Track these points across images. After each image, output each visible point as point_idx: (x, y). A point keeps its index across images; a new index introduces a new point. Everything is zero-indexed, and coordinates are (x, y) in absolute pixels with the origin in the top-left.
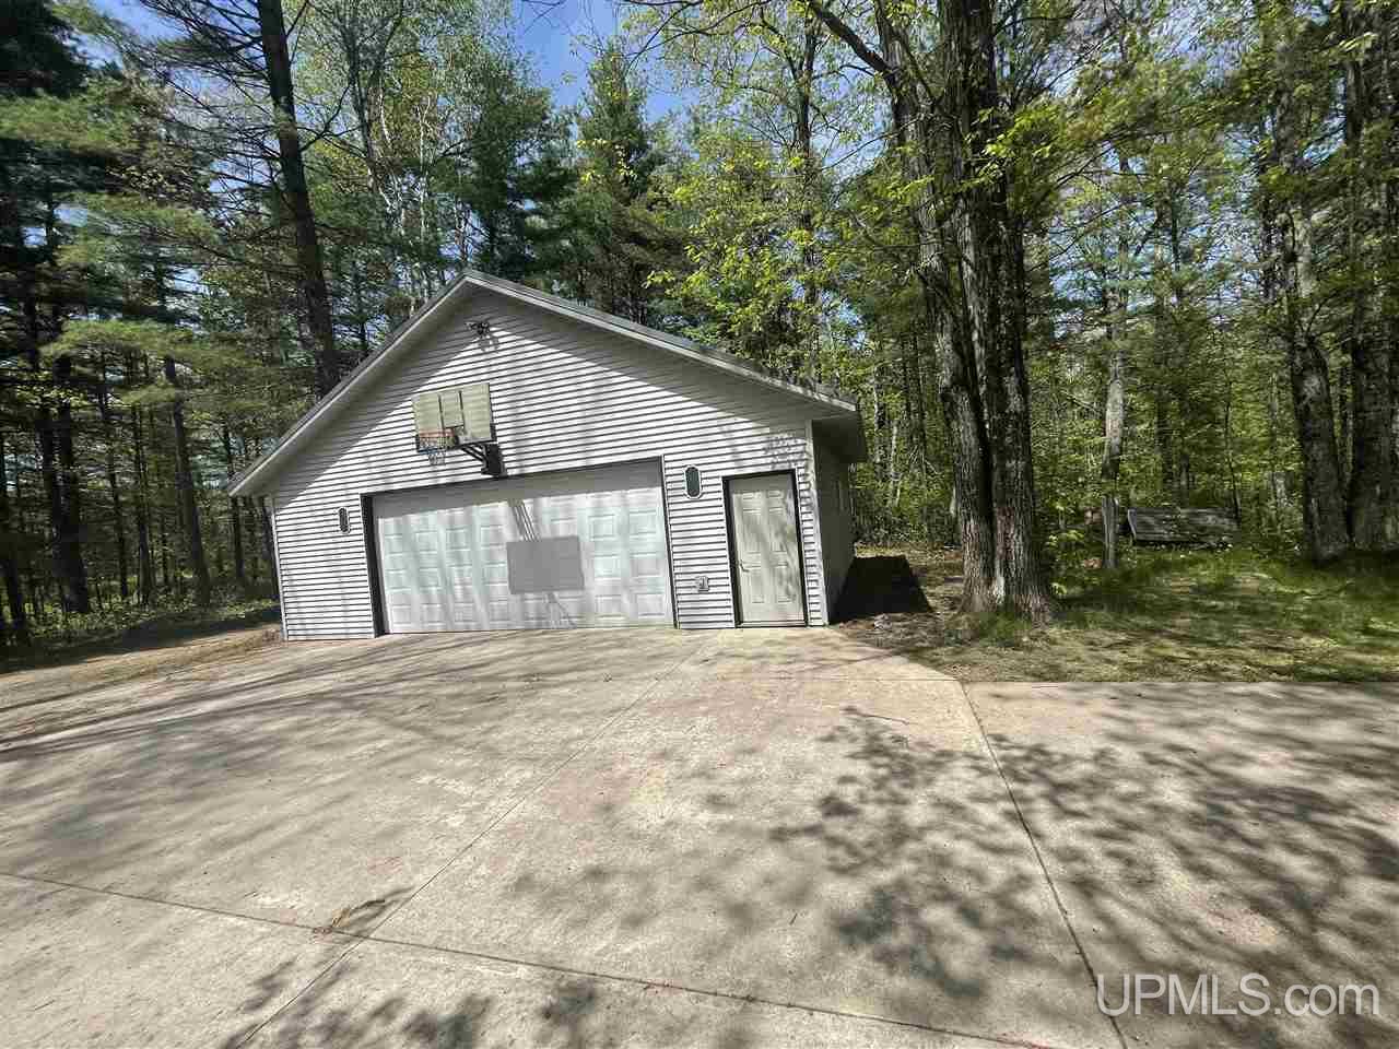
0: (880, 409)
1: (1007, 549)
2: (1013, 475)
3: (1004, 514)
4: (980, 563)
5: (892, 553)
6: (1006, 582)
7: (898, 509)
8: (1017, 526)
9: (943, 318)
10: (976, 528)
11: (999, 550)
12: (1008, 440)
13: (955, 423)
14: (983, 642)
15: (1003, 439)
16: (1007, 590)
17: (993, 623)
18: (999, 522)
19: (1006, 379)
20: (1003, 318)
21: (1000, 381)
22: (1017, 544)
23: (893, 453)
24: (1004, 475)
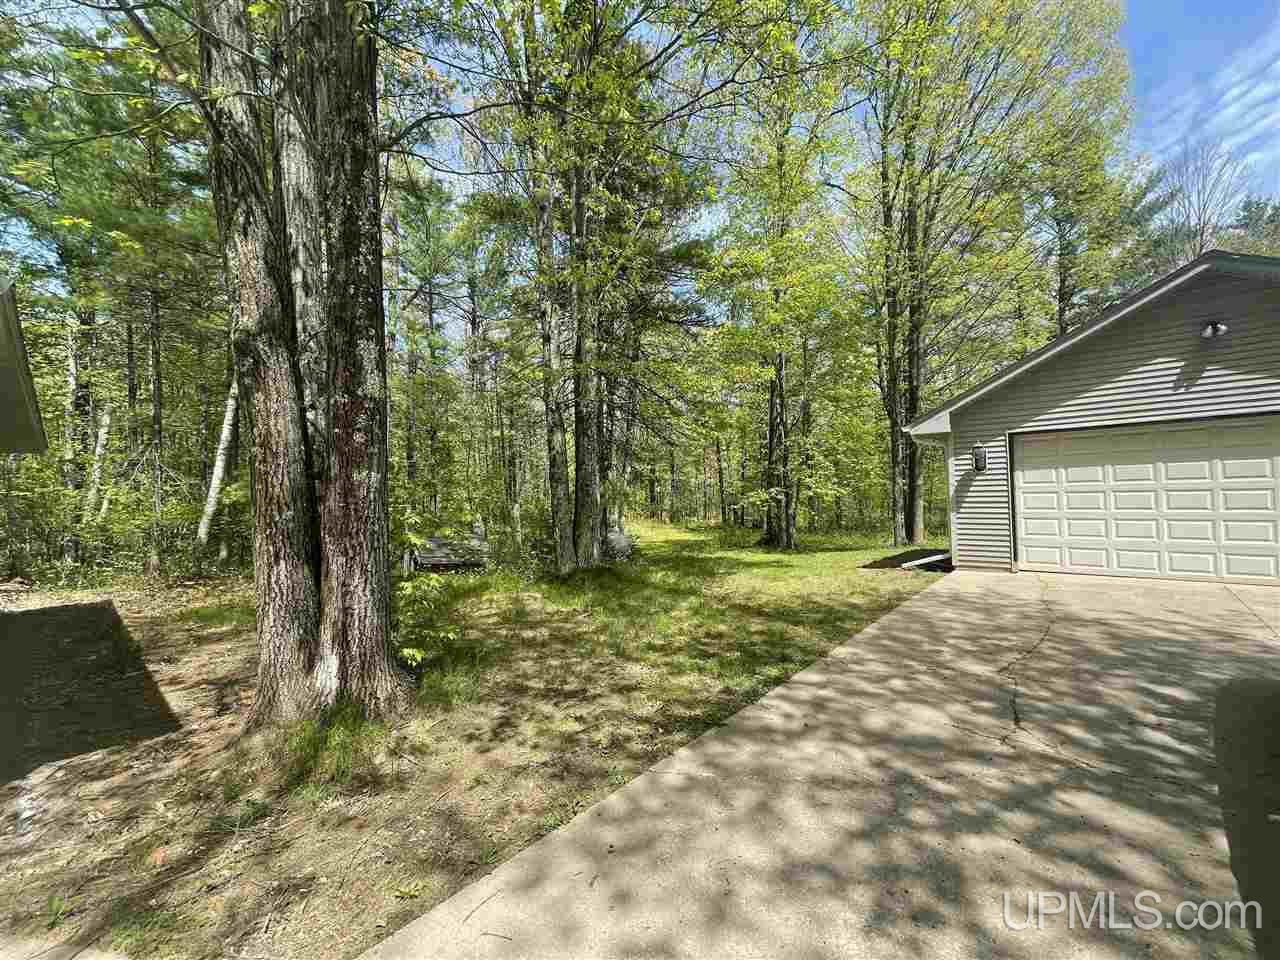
0: (80, 386)
1: (346, 611)
2: (363, 492)
3: (345, 553)
4: (293, 637)
5: (83, 597)
6: (342, 662)
7: (103, 529)
8: (364, 571)
9: (249, 213)
10: (289, 576)
11: (332, 611)
12: (359, 438)
13: (260, 396)
14: (309, 793)
15: (350, 435)
16: (343, 676)
17: (318, 744)
18: (336, 564)
19: (362, 343)
20: (363, 249)
21: (352, 344)
22: (362, 601)
23: (99, 450)
24: (348, 491)
